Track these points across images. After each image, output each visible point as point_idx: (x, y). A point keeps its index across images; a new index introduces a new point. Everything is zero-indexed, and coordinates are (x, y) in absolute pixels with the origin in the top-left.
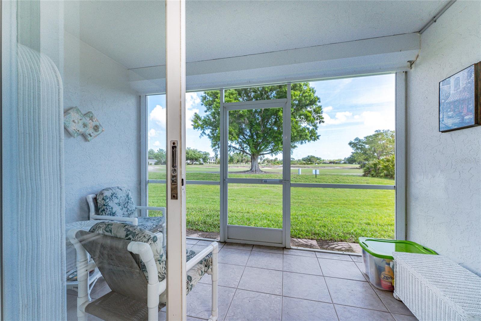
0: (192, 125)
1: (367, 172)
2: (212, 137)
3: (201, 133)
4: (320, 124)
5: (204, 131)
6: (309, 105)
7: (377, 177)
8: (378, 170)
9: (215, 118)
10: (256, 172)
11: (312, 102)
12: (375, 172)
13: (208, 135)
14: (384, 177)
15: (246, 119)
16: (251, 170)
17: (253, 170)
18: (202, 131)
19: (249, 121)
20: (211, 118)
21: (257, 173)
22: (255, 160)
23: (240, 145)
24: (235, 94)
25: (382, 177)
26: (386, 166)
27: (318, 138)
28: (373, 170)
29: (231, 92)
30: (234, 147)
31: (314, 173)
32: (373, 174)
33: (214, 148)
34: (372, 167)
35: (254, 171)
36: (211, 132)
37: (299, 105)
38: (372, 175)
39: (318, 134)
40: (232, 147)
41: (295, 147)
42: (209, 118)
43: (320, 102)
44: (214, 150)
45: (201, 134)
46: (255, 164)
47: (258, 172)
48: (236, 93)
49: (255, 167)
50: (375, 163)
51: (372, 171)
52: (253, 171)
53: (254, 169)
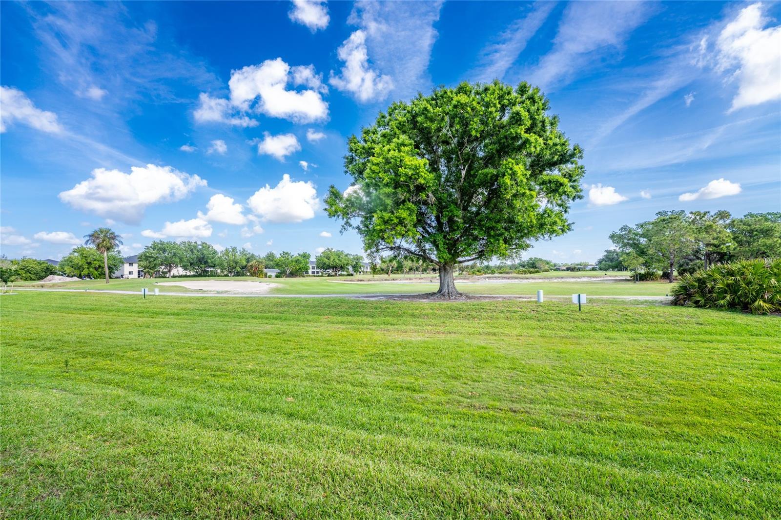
0: (326, 209)
1: (681, 297)
2: (365, 231)
3: (343, 224)
4: (574, 201)
5: (349, 220)
6: (557, 165)
7: (710, 307)
8: (710, 292)
9: (368, 194)
10: (449, 297)
11: (564, 158)
12: (703, 296)
13: (358, 228)
14: (727, 307)
15: (430, 195)
16: (440, 291)
17: (443, 292)
18: (345, 220)
19: (436, 198)
20: (361, 196)
21: (452, 298)
22: (448, 273)
23: (419, 245)
24: (408, 146)
25: (723, 308)
26: (728, 285)
27: (569, 229)
28: (697, 293)
29: (400, 141)
30: (406, 250)
31: (575, 300)
32: (699, 301)
33: (369, 251)
34: (693, 286)
35: (446, 293)
36: (362, 222)
37: (538, 165)
38: (697, 302)
39: (569, 222)
40: (403, 249)
41: (528, 246)
42: (358, 194)
43: (581, 157)
44: (369, 255)
45: (343, 226)
46: (447, 281)
47: (454, 296)
48: (411, 145)
49: (448, 286)
50: (701, 277)
51: (697, 295)
52: (444, 295)
53: (445, 290)
